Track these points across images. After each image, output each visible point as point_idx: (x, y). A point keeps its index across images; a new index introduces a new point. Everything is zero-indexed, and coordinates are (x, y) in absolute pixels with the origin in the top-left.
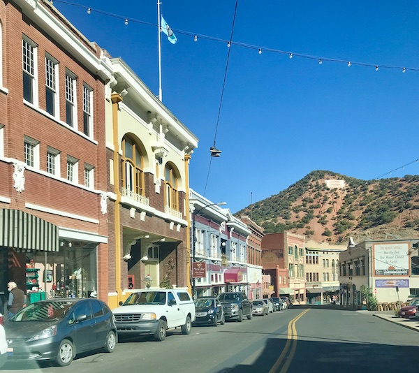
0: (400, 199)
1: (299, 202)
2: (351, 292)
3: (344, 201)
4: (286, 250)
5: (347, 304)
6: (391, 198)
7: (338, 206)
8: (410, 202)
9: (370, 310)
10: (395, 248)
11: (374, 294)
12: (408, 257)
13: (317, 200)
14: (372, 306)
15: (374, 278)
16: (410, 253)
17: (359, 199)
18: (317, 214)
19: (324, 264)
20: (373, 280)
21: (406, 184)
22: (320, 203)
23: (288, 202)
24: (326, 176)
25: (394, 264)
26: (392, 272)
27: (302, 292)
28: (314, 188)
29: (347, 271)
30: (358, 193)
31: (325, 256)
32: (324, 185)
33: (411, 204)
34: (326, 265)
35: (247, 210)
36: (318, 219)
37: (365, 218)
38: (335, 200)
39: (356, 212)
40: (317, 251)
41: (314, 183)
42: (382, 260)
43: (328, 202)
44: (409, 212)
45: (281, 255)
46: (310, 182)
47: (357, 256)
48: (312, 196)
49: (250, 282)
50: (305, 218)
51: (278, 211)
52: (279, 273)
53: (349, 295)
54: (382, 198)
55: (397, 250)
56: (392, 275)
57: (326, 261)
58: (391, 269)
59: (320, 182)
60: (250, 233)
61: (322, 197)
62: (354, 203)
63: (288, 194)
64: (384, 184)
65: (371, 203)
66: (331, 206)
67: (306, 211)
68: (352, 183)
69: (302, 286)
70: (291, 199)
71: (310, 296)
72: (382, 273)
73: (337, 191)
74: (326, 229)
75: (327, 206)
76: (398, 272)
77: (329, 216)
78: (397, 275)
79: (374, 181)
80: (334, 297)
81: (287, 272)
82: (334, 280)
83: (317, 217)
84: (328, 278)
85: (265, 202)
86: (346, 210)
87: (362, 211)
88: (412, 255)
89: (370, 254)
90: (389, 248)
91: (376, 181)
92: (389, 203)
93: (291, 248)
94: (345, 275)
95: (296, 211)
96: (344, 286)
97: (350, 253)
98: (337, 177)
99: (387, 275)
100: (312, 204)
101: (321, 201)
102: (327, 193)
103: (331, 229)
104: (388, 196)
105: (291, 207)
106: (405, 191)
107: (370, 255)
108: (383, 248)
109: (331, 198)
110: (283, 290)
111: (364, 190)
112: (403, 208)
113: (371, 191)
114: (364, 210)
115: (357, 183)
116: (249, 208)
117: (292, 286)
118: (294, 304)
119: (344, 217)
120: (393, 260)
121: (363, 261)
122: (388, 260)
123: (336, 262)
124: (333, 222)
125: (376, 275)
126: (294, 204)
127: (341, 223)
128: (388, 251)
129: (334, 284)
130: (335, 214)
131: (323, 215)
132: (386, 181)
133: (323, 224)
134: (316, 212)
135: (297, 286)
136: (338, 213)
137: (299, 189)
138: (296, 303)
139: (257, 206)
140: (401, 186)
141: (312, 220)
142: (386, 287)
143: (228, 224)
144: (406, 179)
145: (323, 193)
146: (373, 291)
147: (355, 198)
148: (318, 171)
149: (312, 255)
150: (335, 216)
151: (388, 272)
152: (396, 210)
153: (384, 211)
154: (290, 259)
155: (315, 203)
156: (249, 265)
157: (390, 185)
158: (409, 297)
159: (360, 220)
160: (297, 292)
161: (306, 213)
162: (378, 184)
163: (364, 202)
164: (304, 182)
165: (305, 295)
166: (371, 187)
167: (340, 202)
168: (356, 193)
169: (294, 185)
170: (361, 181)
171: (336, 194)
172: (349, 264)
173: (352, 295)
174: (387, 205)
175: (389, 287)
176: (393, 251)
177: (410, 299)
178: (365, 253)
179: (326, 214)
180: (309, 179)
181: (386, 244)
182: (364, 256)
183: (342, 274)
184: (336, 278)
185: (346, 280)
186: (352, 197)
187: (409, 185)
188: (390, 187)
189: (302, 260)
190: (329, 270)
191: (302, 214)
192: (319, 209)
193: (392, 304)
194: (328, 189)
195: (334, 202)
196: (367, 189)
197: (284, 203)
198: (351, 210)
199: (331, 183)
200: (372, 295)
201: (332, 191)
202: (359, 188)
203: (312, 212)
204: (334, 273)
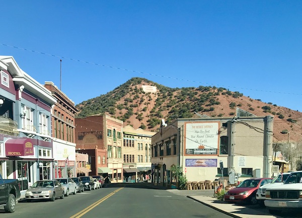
0: (195, 103)
1: (122, 102)
2: (161, 171)
3: (155, 103)
4: (105, 133)
5: (158, 182)
6: (189, 102)
7: (151, 106)
8: (202, 106)
9: (179, 189)
10: (206, 127)
11: (184, 173)
12: (217, 136)
13: (136, 101)
14: (182, 185)
15: (185, 157)
16: (219, 132)
17: (167, 102)
18: (136, 112)
19: (139, 147)
20: (183, 158)
21: (200, 93)
22: (138, 104)
23: (114, 101)
24: (143, 82)
25: (204, 144)
26: (202, 152)
27: (120, 171)
28: (134, 91)
29: (159, 152)
30: (165, 97)
31: (140, 140)
32: (141, 89)
33: (203, 108)
34: (141, 149)
35: (81, 106)
36: (136, 116)
37: (171, 117)
38: (149, 102)
39: (164, 112)
40: (134, 136)
41: (134, 87)
42: (193, 139)
43: (144, 103)
44: (201, 113)
45: (100, 137)
46: (131, 86)
47: (169, 136)
48: (132, 98)
49: (56, 158)
50: (126, 114)
51: (106, 108)
52: (97, 154)
53: (159, 174)
54: (183, 102)
55: (208, 129)
56: (201, 154)
57: (141, 145)
58: (201, 148)
59: (138, 86)
60: (56, 101)
61: (139, 99)
62: (162, 105)
63: (114, 94)
64: (185, 92)
65: (175, 106)
66: (146, 106)
67: (127, 109)
68: (161, 89)
69: (120, 166)
70: (115, 98)
71: (127, 175)
72: (192, 152)
73: (151, 95)
74: (142, 123)
75: (143, 106)
76: (208, 152)
77: (145, 114)
78: (206, 154)
79: (177, 89)
80: (146, 176)
81: (106, 153)
82: (147, 161)
83: (136, 114)
84: (142, 159)
85: (95, 100)
86: (157, 110)
87: (168, 111)
88: (221, 135)
89: (181, 132)
90: (200, 127)
91: (179, 89)
92: (187, 106)
93: (109, 131)
94: (156, 156)
95: (120, 108)
96: (156, 166)
97: (161, 134)
98: (151, 84)
99: (197, 154)
100: (131, 103)
101: (139, 102)
102: (143, 96)
103: (146, 124)
104: (187, 101)
105: (116, 105)
106: (199, 97)
107: (181, 134)
108: (194, 127)
109: (146, 99)
110: (101, 169)
111: (170, 95)
112: (197, 110)
113: (175, 97)
114: (170, 111)
115: (165, 89)
116: (82, 103)
117: (110, 166)
118: (112, 182)
119: (155, 115)
120: (203, 139)
121: (174, 140)
122: (199, 139)
123: (149, 147)
124: (148, 119)
125: (186, 154)
126: (118, 103)
127: (153, 120)
128: (199, 130)
129: (147, 165)
130: (149, 112)
131: (140, 113)
132: (186, 89)
133: (140, 120)
134: (135, 110)
135: (115, 166)
136: (151, 112)
137: (122, 91)
138: (114, 181)
139: (89, 102)
140: (196, 94)
141: (132, 117)
142: (195, 166)
143: (14, 79)
144: (200, 89)
145: (140, 96)
146: (184, 170)
147: (163, 101)
148: (137, 78)
149: (129, 139)
150: (149, 114)
151: (198, 152)
152: (193, 111)
153: (184, 112)
154: (109, 141)
155: (134, 103)
156: (54, 139)
157: (189, 92)
158: (217, 176)
159: (167, 118)
160: (115, 172)
161: (127, 110)
162: (180, 91)
163: (170, 104)
164: (126, 86)
165: (122, 175)
166: (175, 94)
167: (153, 103)
168: (164, 97)
169: (118, 88)
170: (168, 88)
171: (150, 97)
172: (161, 146)
173: (162, 175)
174: (186, 108)
175: (198, 166)
176: (204, 130)
177: (217, 178)
178: (176, 132)
179: (143, 112)
180: (130, 83)
181: (197, 122)
182: (176, 135)
183: (154, 155)
184: (149, 160)
185: (158, 161)
186: (161, 100)
187: (202, 93)
188: (188, 94)
189: (120, 143)
190: (143, 152)
191: (124, 111)
192: (137, 108)
193: (201, 183)
194: (144, 93)
195: (148, 103)
196: (172, 95)
197: (110, 101)
198: (160, 110)
199: (146, 88)
200: (182, 174)
201: (147, 94)
202: (166, 94)
203: (131, 110)
204: (147, 156)
